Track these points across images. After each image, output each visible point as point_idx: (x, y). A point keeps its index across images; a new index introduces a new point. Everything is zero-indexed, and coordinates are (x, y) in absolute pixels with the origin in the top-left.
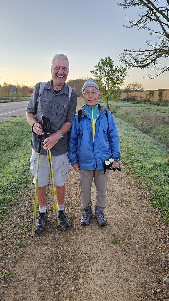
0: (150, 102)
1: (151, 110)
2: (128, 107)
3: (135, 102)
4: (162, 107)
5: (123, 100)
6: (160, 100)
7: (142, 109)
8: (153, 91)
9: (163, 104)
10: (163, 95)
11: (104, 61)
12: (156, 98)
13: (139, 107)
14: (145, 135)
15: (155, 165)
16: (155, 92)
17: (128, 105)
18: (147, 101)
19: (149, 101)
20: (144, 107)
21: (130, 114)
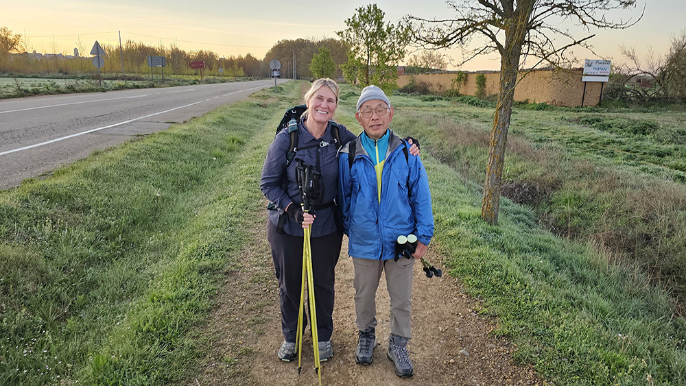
0: (460, 98)
1: (461, 115)
2: (412, 108)
3: (428, 97)
4: (485, 110)
5: (401, 91)
6: (481, 93)
7: (443, 112)
8: (467, 73)
9: (487, 104)
10: (486, 83)
11: (366, 11)
12: (472, 89)
13: (435, 109)
14: (446, 166)
15: (460, 217)
16: (470, 76)
17: (413, 103)
18: (453, 95)
19: (458, 95)
20: (446, 109)
21: (416, 124)
